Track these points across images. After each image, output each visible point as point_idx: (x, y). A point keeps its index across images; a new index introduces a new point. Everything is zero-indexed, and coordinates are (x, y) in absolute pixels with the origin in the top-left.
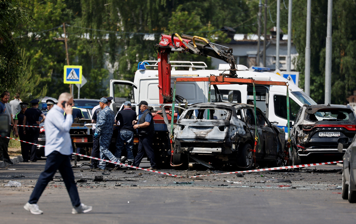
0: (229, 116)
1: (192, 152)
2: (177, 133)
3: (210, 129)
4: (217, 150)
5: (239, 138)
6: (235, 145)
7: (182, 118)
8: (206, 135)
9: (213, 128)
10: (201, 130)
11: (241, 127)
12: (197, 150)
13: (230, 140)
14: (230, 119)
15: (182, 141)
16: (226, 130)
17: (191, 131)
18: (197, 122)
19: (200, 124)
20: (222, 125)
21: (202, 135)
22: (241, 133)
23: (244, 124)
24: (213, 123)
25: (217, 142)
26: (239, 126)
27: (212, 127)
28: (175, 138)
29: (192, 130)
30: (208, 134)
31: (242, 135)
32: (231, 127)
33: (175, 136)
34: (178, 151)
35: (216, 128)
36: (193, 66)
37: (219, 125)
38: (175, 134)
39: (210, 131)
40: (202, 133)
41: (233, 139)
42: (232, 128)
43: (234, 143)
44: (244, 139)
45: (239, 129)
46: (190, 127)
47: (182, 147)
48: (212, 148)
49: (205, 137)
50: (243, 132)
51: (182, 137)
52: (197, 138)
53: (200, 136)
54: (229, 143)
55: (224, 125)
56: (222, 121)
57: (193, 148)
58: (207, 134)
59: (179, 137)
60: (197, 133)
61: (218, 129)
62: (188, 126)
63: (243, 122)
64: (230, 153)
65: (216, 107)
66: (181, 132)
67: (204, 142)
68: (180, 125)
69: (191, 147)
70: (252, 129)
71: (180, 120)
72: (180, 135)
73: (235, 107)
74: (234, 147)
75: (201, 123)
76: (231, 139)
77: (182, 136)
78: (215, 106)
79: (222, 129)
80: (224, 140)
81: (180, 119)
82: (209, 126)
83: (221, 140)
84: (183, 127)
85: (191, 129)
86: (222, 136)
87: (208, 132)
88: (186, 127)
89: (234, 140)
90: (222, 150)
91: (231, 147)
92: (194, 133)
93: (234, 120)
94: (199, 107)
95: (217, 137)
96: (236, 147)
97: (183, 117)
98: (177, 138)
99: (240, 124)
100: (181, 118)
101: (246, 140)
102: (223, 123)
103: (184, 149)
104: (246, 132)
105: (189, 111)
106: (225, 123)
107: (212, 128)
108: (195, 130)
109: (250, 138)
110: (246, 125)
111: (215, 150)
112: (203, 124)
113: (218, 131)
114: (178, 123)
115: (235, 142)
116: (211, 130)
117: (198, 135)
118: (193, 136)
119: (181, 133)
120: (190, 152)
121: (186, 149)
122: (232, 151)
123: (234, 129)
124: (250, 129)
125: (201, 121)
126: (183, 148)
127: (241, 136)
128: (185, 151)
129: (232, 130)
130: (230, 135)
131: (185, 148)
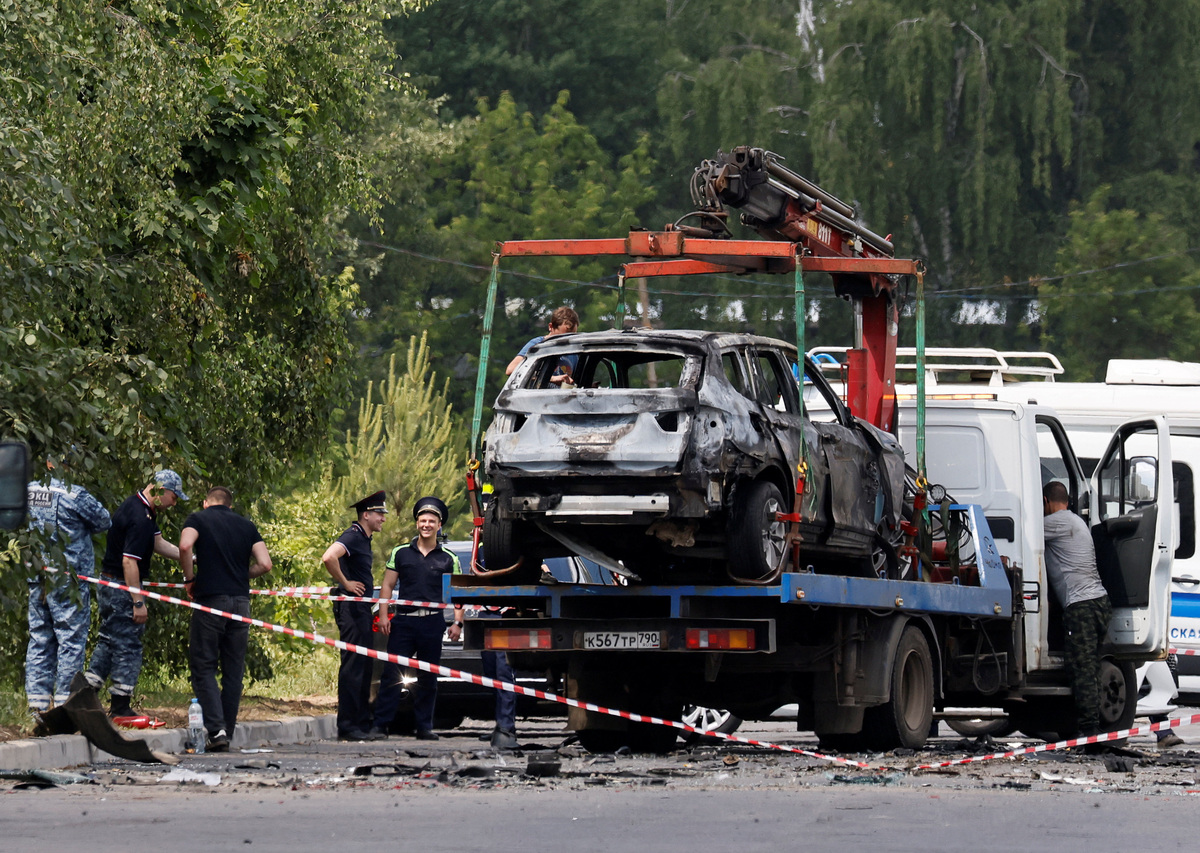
0: (693, 373)
1: (558, 513)
2: (497, 444)
3: (625, 425)
4: (654, 502)
5: (733, 456)
6: (721, 485)
7: (514, 386)
8: (610, 447)
9: (634, 422)
10: (589, 430)
11: (740, 417)
12: (575, 505)
13: (700, 465)
14: (698, 387)
15: (516, 474)
16: (683, 426)
17: (552, 435)
18: (573, 400)
19: (584, 406)
20: (668, 407)
21: (595, 447)
22: (739, 437)
23: (753, 408)
24: (637, 402)
25: (654, 475)
26: (735, 412)
27: (632, 418)
28: (487, 463)
29: (554, 430)
30: (618, 442)
31: (745, 444)
32: (703, 417)
33: (490, 456)
34: (501, 514)
35: (648, 419)
36: (1004, 367)
37: (659, 408)
38: (491, 449)
39: (624, 433)
40: (593, 438)
41: (713, 459)
42: (709, 421)
43: (717, 478)
44: (755, 461)
45: (735, 424)
46: (545, 418)
47: (518, 494)
48: (633, 494)
49: (605, 454)
50: (747, 437)
51: (517, 456)
52: (576, 460)
53: (585, 452)
54: (698, 475)
55: (677, 406)
56: (668, 392)
57: (560, 499)
58: (613, 443)
59: (506, 459)
60: (574, 442)
61: (653, 425)
62: (538, 417)
63: (748, 401)
64: (702, 515)
65: (645, 342)
66: (512, 437)
67: (603, 473)
68: (508, 413)
69: (553, 496)
70: (783, 428)
71: (506, 392)
72: (509, 452)
73: (716, 340)
74: (714, 493)
75: (590, 401)
76: (704, 462)
77: (517, 452)
78: (642, 338)
79: (668, 422)
80: (679, 466)
81: (510, 390)
82: (620, 411)
83: (666, 467)
84: (519, 420)
85: (550, 425)
86: (668, 449)
87: (614, 438)
88: (532, 421)
89: (715, 467)
90: (670, 504)
91: (704, 493)
92: (564, 439)
93: (713, 391)
94: (578, 343)
95: (653, 455)
96: (725, 493)
97: (519, 381)
98: (499, 461)
99: (736, 406)
100: (509, 386)
101: (763, 466)
102: (673, 401)
103: (526, 503)
104: (762, 437)
105: (540, 361)
106: (682, 401)
107: (630, 419)
108: (566, 430)
109: (775, 459)
110: (757, 411)
111: (644, 502)
112: (598, 406)
113: (657, 430)
114: (500, 404)
115: (722, 473)
116: (628, 428)
117: (578, 448)
118: (560, 452)
119: (514, 443)
120: (549, 513)
121: (534, 502)
122: (709, 508)
123: (713, 424)
124: (776, 425)
125: (590, 396)
126: (521, 500)
127: (741, 449)
128: (530, 513)
129: (709, 426)
130: (702, 446)
131: (528, 499)
